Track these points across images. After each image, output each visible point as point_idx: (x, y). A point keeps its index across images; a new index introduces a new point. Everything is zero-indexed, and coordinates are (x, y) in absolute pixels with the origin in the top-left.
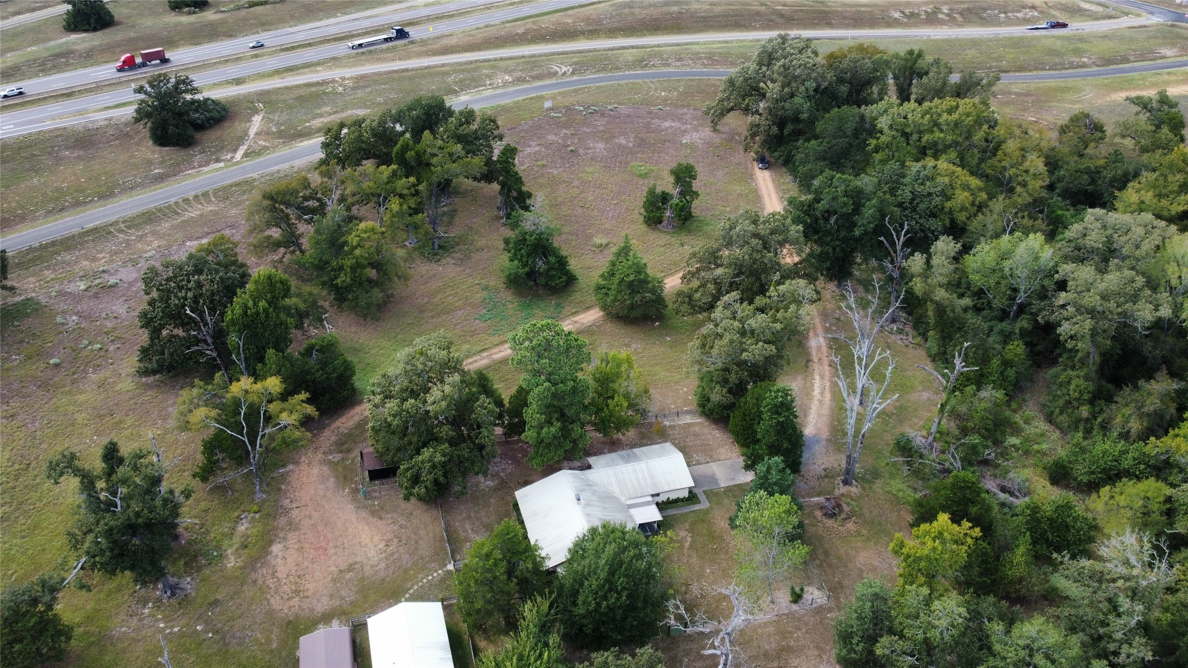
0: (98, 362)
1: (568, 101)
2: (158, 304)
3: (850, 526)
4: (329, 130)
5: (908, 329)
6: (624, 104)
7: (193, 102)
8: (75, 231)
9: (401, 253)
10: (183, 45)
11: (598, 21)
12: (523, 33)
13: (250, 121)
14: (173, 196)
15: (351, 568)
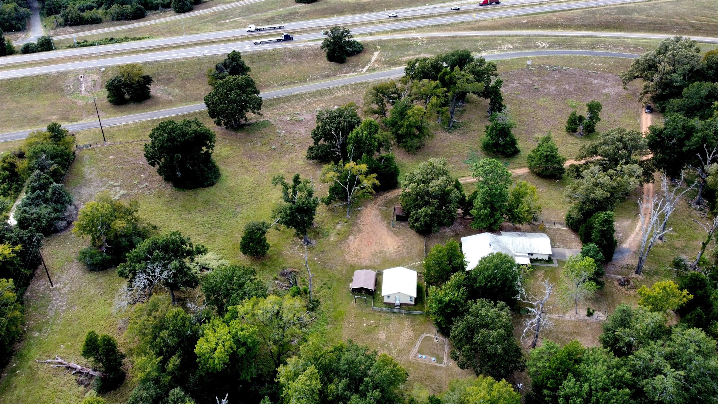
0: (291, 151)
1: (540, 63)
2: (320, 128)
3: (632, 292)
4: (410, 62)
5: (707, 209)
6: (574, 67)
7: (349, 42)
8: (289, 94)
9: (432, 123)
10: (348, 14)
11: (572, 20)
12: (526, 23)
13: (373, 54)
14: (332, 85)
15: (381, 252)
